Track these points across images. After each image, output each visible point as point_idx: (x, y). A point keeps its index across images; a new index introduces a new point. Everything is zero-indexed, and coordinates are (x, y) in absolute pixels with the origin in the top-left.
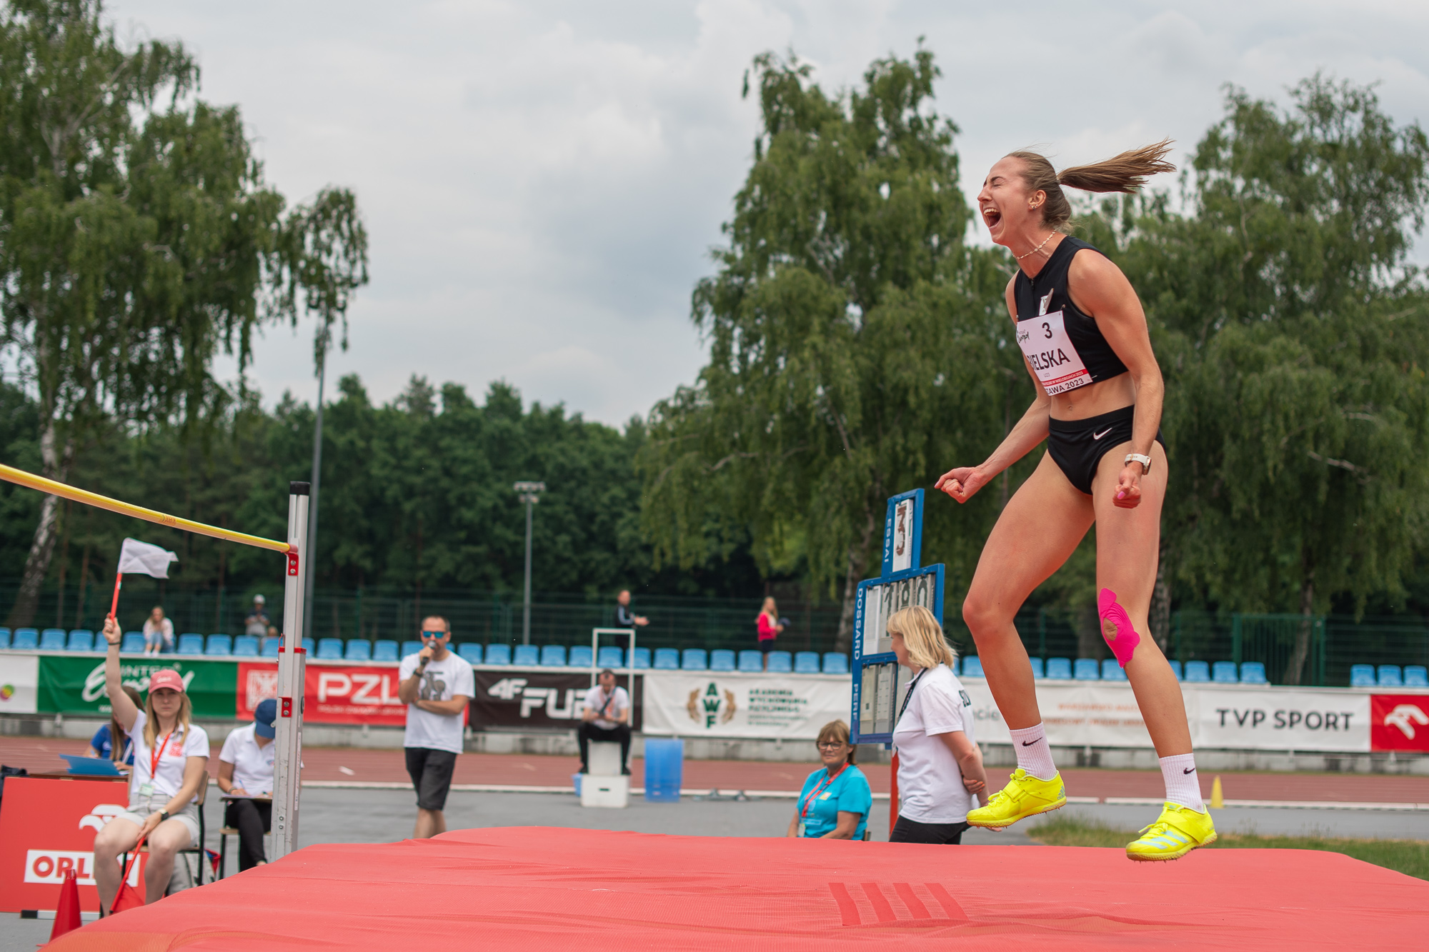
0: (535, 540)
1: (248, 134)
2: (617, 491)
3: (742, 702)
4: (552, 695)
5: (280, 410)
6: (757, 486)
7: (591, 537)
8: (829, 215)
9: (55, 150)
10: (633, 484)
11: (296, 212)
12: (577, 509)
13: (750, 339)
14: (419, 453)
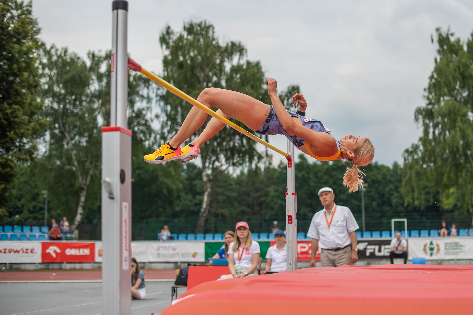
0: (365, 204)
1: (264, 70)
2: (392, 186)
3: (442, 247)
4: (377, 248)
5: (279, 166)
6: (441, 175)
7: (383, 202)
8: (460, 83)
9: (201, 79)
10: (397, 184)
11: (281, 94)
12: (379, 193)
13: (436, 126)
14: (326, 177)
